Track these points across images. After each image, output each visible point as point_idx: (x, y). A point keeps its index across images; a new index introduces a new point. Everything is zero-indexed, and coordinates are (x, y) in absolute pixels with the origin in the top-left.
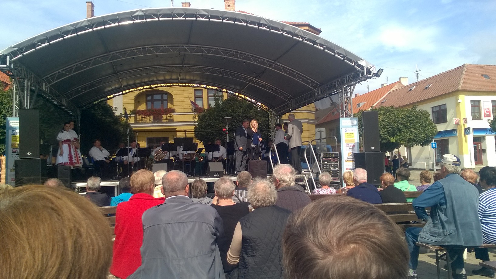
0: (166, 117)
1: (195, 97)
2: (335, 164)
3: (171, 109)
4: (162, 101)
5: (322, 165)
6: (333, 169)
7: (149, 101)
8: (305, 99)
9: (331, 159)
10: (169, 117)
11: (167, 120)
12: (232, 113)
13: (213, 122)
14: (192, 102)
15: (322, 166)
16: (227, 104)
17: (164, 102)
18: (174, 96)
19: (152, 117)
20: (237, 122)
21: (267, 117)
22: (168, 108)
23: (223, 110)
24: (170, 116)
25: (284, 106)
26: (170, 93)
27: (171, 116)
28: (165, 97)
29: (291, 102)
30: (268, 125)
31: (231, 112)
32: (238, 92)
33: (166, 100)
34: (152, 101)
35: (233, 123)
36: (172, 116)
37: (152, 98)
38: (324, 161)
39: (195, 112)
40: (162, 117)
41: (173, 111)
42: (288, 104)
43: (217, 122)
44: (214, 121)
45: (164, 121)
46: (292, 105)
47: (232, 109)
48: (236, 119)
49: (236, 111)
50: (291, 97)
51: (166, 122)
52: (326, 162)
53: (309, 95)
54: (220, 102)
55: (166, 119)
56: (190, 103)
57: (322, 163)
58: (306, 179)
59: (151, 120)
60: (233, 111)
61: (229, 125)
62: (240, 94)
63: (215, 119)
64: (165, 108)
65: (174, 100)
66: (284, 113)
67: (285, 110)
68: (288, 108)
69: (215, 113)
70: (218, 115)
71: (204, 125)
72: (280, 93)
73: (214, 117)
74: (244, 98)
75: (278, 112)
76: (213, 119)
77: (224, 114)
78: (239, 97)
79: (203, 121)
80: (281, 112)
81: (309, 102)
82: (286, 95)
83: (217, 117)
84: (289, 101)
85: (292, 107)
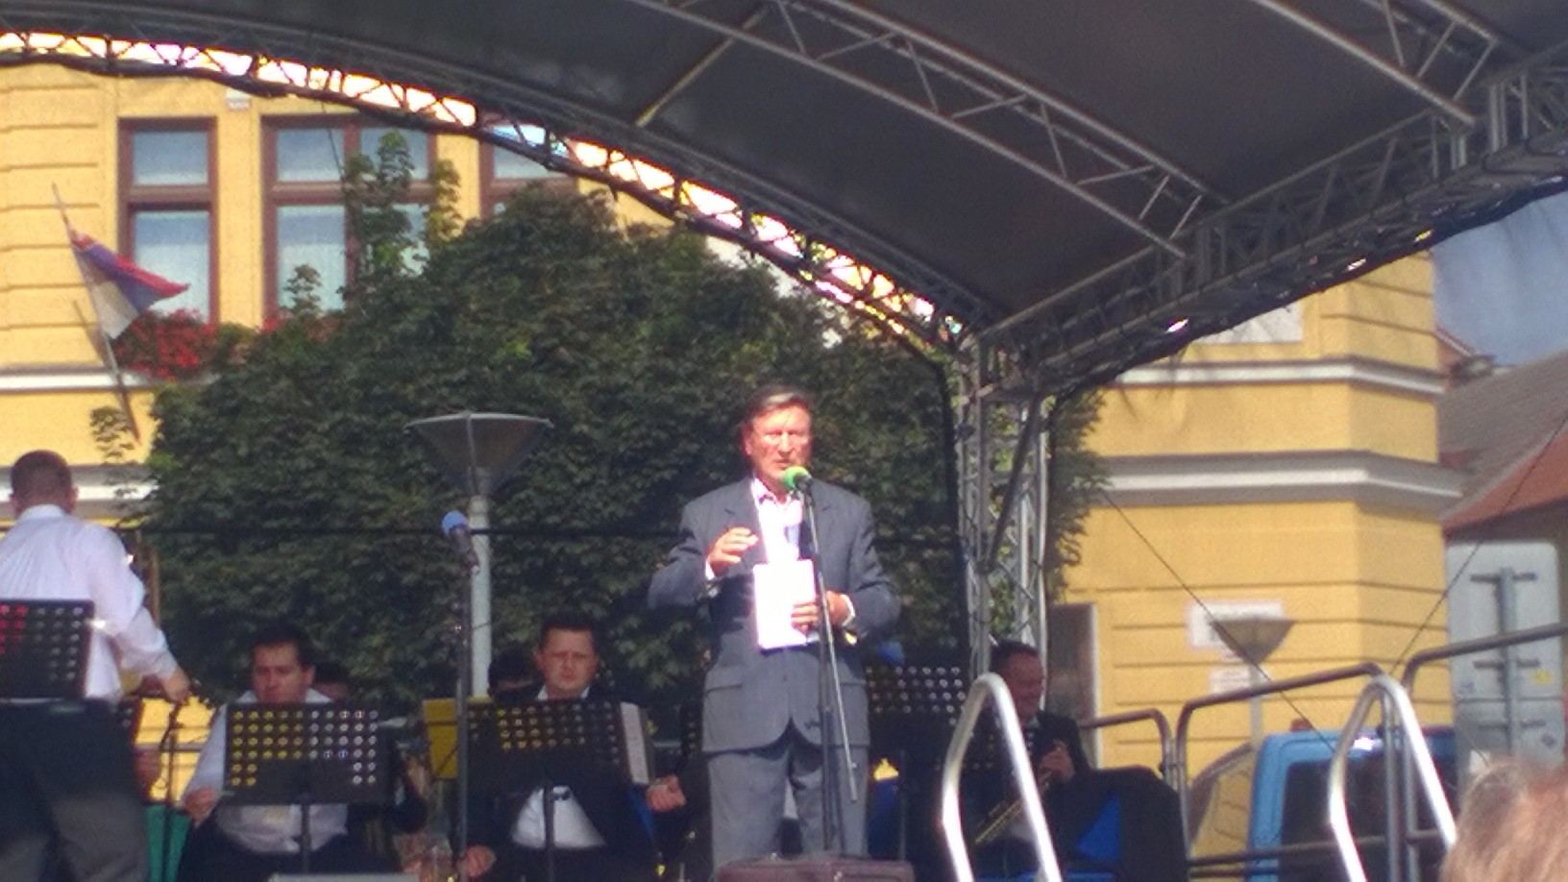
8: (1337, 213)
12: (538, 379)
13: (321, 464)
20: (584, 476)
25: (1105, 290)
29: (1187, 243)
32: (606, 128)
35: (538, 478)
42: (1145, 271)
43: (370, 465)
44: (334, 458)
46: (1189, 273)
48: (585, 440)
50: (1187, 193)
53: (1382, 170)
61: (500, 495)
62: (630, 155)
66: (1102, 368)
67: (1116, 331)
68: (1154, 313)
69: (352, 371)
70: (377, 390)
71: (227, 501)
72: (1061, 140)
73: (338, 416)
74: (669, 194)
75: (1043, 358)
76: (320, 442)
77: (447, 384)
78: (618, 186)
79: (214, 456)
80: (1078, 349)
81: (1380, 240)
82: (1125, 170)
83: (364, 419)
84: (1165, 233)
85: (1197, 293)
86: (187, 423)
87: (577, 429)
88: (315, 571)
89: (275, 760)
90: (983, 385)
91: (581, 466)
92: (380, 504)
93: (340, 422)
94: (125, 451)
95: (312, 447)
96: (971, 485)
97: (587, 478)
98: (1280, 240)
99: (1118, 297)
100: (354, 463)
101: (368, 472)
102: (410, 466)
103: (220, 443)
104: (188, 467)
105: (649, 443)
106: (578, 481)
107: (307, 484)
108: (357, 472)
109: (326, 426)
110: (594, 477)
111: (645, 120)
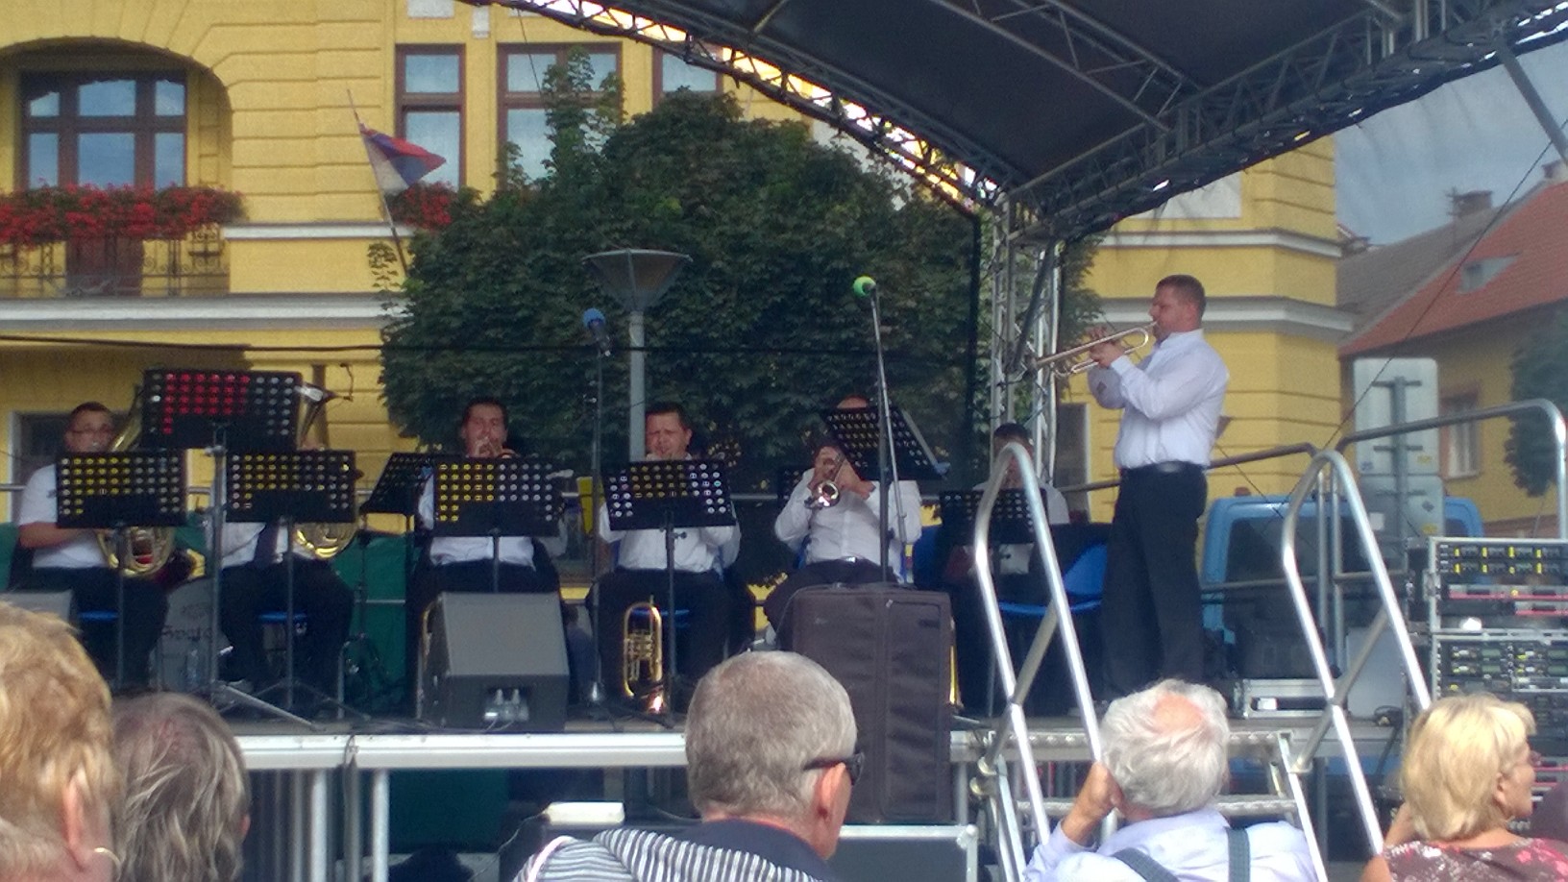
0: (174, 256)
1: (406, 106)
2: (1547, 641)
3: (208, 193)
4: (144, 125)
5: (1436, 645)
6: (1533, 689)
7: (44, 125)
8: (1287, 94)
9: (1515, 592)
10: (192, 254)
11: (175, 282)
13: (526, 289)
14: (373, 139)
15: (1436, 658)
16: (645, 155)
17: (164, 141)
18: (236, 97)
19: (59, 251)
20: (718, 300)
21: (961, 262)
22: (192, 182)
23: (615, 193)
24: (199, 248)
25: (1105, 160)
26: (208, 65)
27: (213, 247)
28: (168, 100)
29: (1170, 121)
30: (971, 330)
31: (675, 217)
32: (731, 33)
33: (176, 125)
34: (69, 126)
35: (683, 298)
36: (218, 254)
37: (69, 102)
38: (1452, 612)
39: (399, 219)
40: (138, 258)
41: (223, 208)
42: (1137, 143)
43: (562, 289)
44: (536, 284)
45: (151, 284)
46: (1171, 145)
47: (684, 191)
48: (720, 272)
49: (719, 205)
50: (1170, 81)
51: (172, 296)
52: (1472, 625)
53: (1324, 62)
54: (595, 140)
55: (174, 270)
56: (358, 149)
57: (1435, 624)
58: (1295, 767)
59: (51, 278)
60: (690, 211)
61: (653, 313)
62: (750, 54)
63: (548, 273)
64: (161, 184)
65: (240, 123)
66: (1102, 218)
67: (1113, 189)
68: (1143, 175)
69: (550, 222)
70: (568, 236)
71: (457, 314)
72: (1077, 41)
73: (539, 253)
74: (778, 83)
75: (1057, 210)
76: (526, 273)
77: (620, 231)
78: (740, 77)
79: (449, 282)
80: (1083, 203)
81: (1321, 115)
82: (1123, 63)
83: (558, 255)
84: (1154, 113)
85: (1176, 159)
86: (433, 257)
87: (714, 265)
88: (520, 368)
89: (472, 502)
90: (1011, 231)
91: (715, 292)
92: (568, 318)
93: (540, 258)
94: (390, 276)
95: (520, 276)
96: (1002, 307)
97: (720, 302)
98: (1242, 119)
99: (1115, 165)
100: (551, 288)
101: (561, 295)
102: (590, 290)
103: (455, 273)
104: (434, 288)
105: (767, 276)
106: (713, 304)
107: (516, 303)
108: (554, 295)
109: (529, 261)
110: (725, 301)
111: (760, 25)
